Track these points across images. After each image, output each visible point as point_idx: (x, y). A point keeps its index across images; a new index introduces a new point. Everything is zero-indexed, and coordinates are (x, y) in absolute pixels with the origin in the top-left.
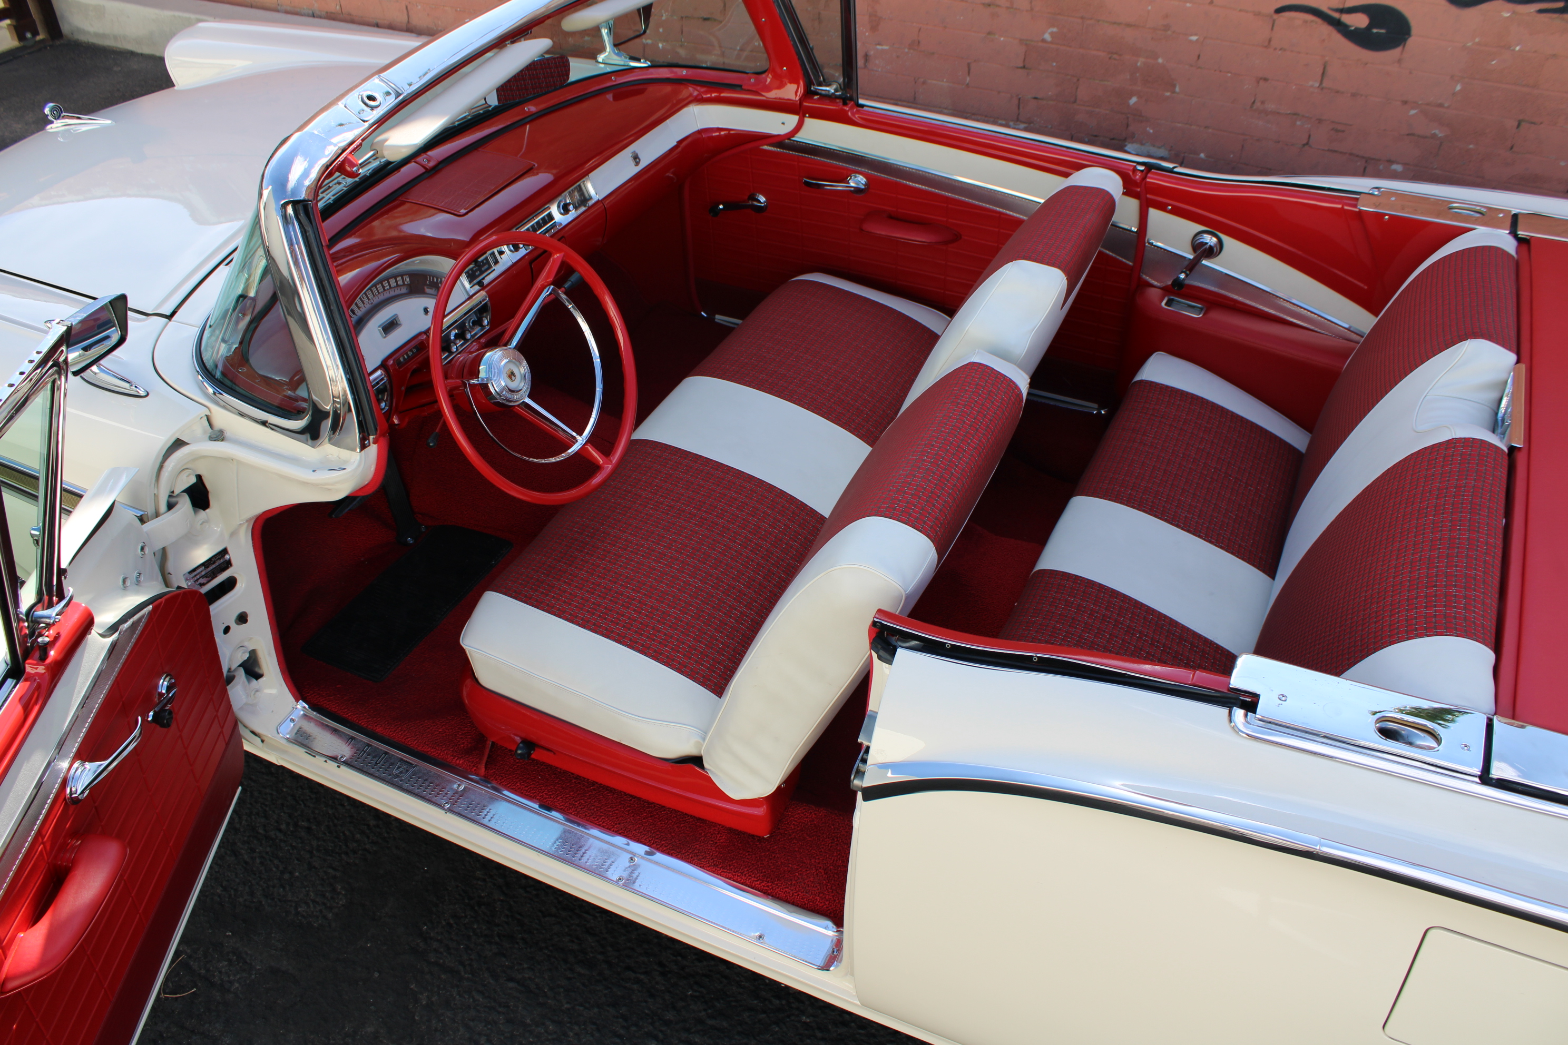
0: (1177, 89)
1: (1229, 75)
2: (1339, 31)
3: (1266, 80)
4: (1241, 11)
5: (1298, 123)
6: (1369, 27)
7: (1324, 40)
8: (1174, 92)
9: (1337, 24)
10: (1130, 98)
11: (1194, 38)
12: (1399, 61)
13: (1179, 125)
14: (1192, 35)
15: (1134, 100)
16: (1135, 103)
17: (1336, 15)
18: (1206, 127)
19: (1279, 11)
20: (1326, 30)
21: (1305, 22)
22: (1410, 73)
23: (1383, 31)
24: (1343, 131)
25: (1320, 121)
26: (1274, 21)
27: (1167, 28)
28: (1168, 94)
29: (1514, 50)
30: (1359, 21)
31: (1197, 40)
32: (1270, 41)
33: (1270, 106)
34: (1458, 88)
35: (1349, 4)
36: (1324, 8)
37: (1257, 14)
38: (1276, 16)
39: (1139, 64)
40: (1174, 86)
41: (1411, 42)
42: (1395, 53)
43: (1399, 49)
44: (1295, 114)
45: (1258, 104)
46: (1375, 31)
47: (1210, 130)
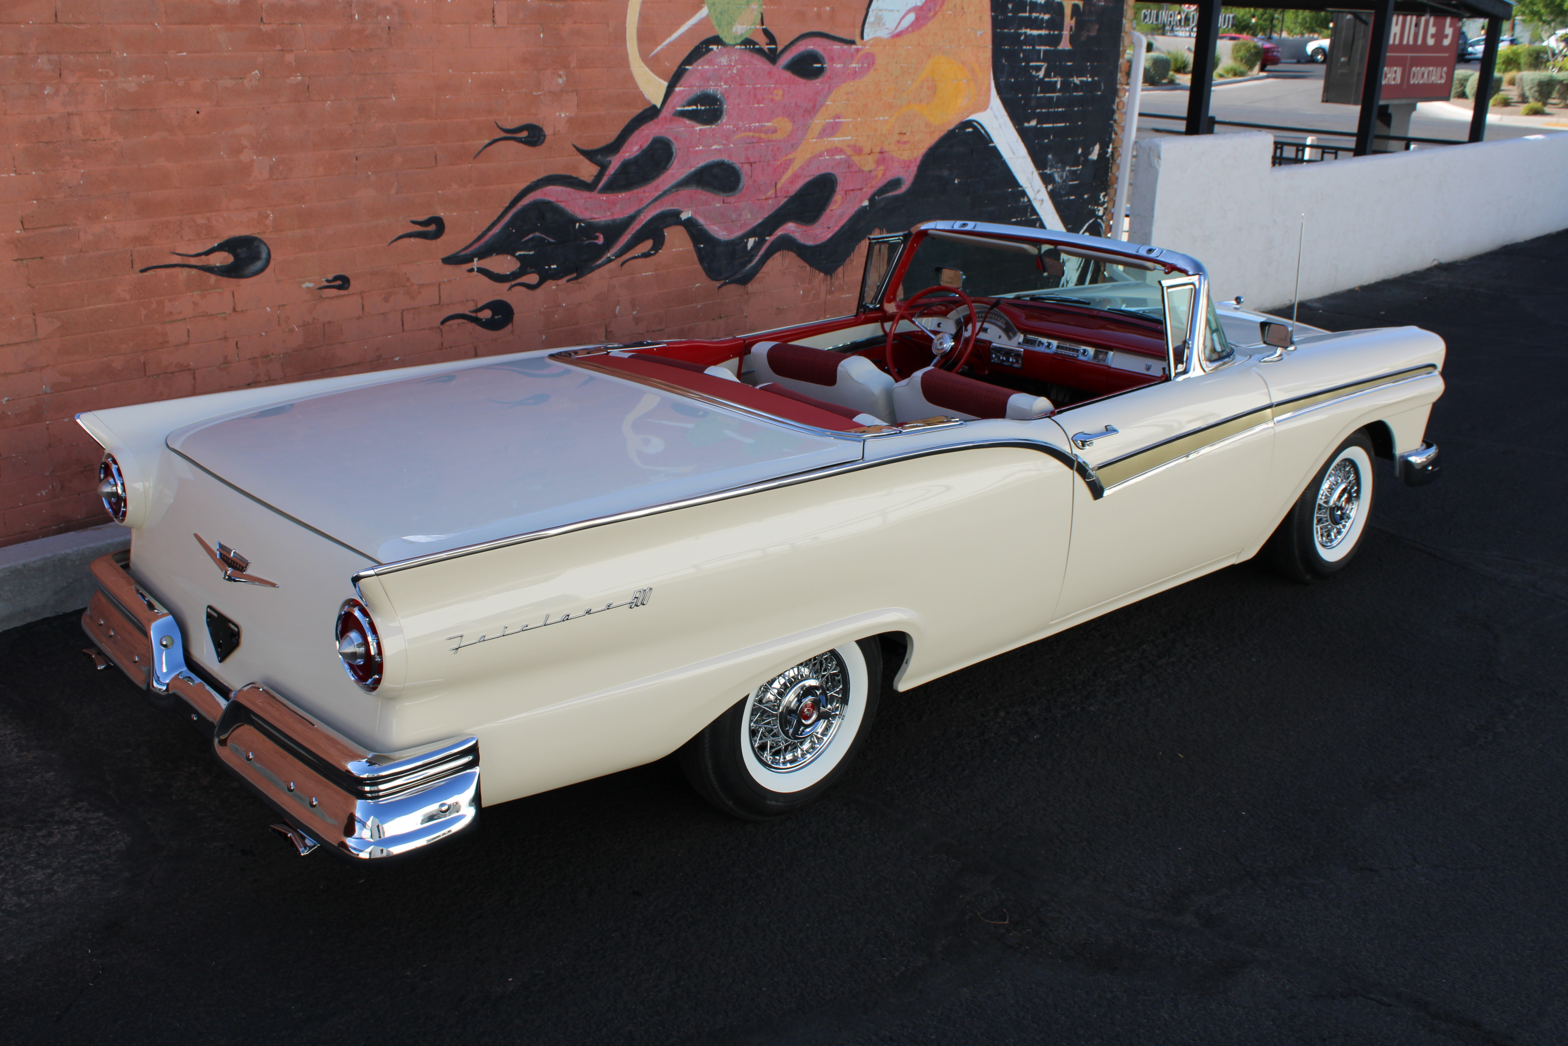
2: (478, 324)
4: (421, 330)
6: (493, 315)
7: (471, 333)
9: (476, 320)
11: (397, 359)
12: (512, 332)
14: (395, 357)
17: (474, 315)
19: (443, 323)
20: (471, 326)
21: (459, 325)
22: (520, 337)
23: (500, 316)
26: (441, 330)
27: (379, 357)
29: (563, 306)
30: (486, 314)
31: (399, 359)
32: (442, 344)
34: (544, 337)
35: (479, 305)
36: (467, 313)
37: (431, 329)
38: (441, 327)
41: (516, 317)
42: (509, 327)
43: (510, 325)
46: (496, 317)
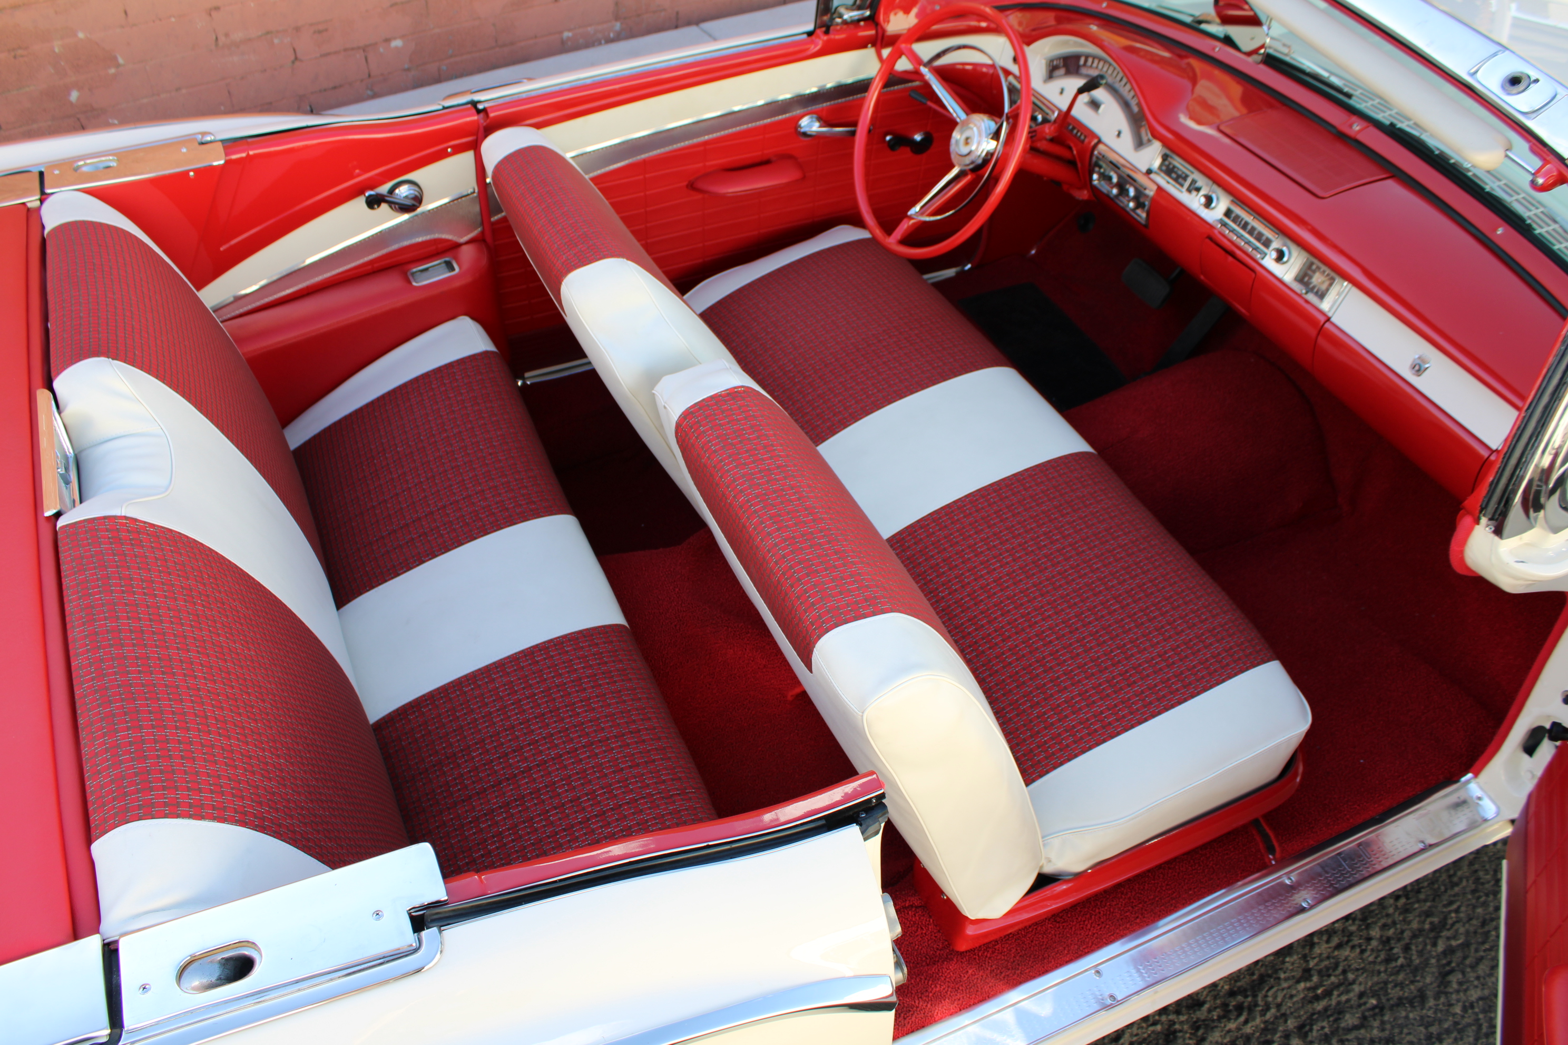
0: (121, 61)
1: (173, 20)
3: (217, 9)
5: (276, 41)
8: (118, 65)
10: (69, 94)
13: (145, 101)
15: (74, 96)
16: (78, 98)
18: (178, 89)
24: (326, 30)
25: (297, 29)
28: (112, 71)
33: (237, 36)
39: (57, 50)
40: (115, 58)
44: (268, 33)
45: (222, 39)
47: (184, 91)
